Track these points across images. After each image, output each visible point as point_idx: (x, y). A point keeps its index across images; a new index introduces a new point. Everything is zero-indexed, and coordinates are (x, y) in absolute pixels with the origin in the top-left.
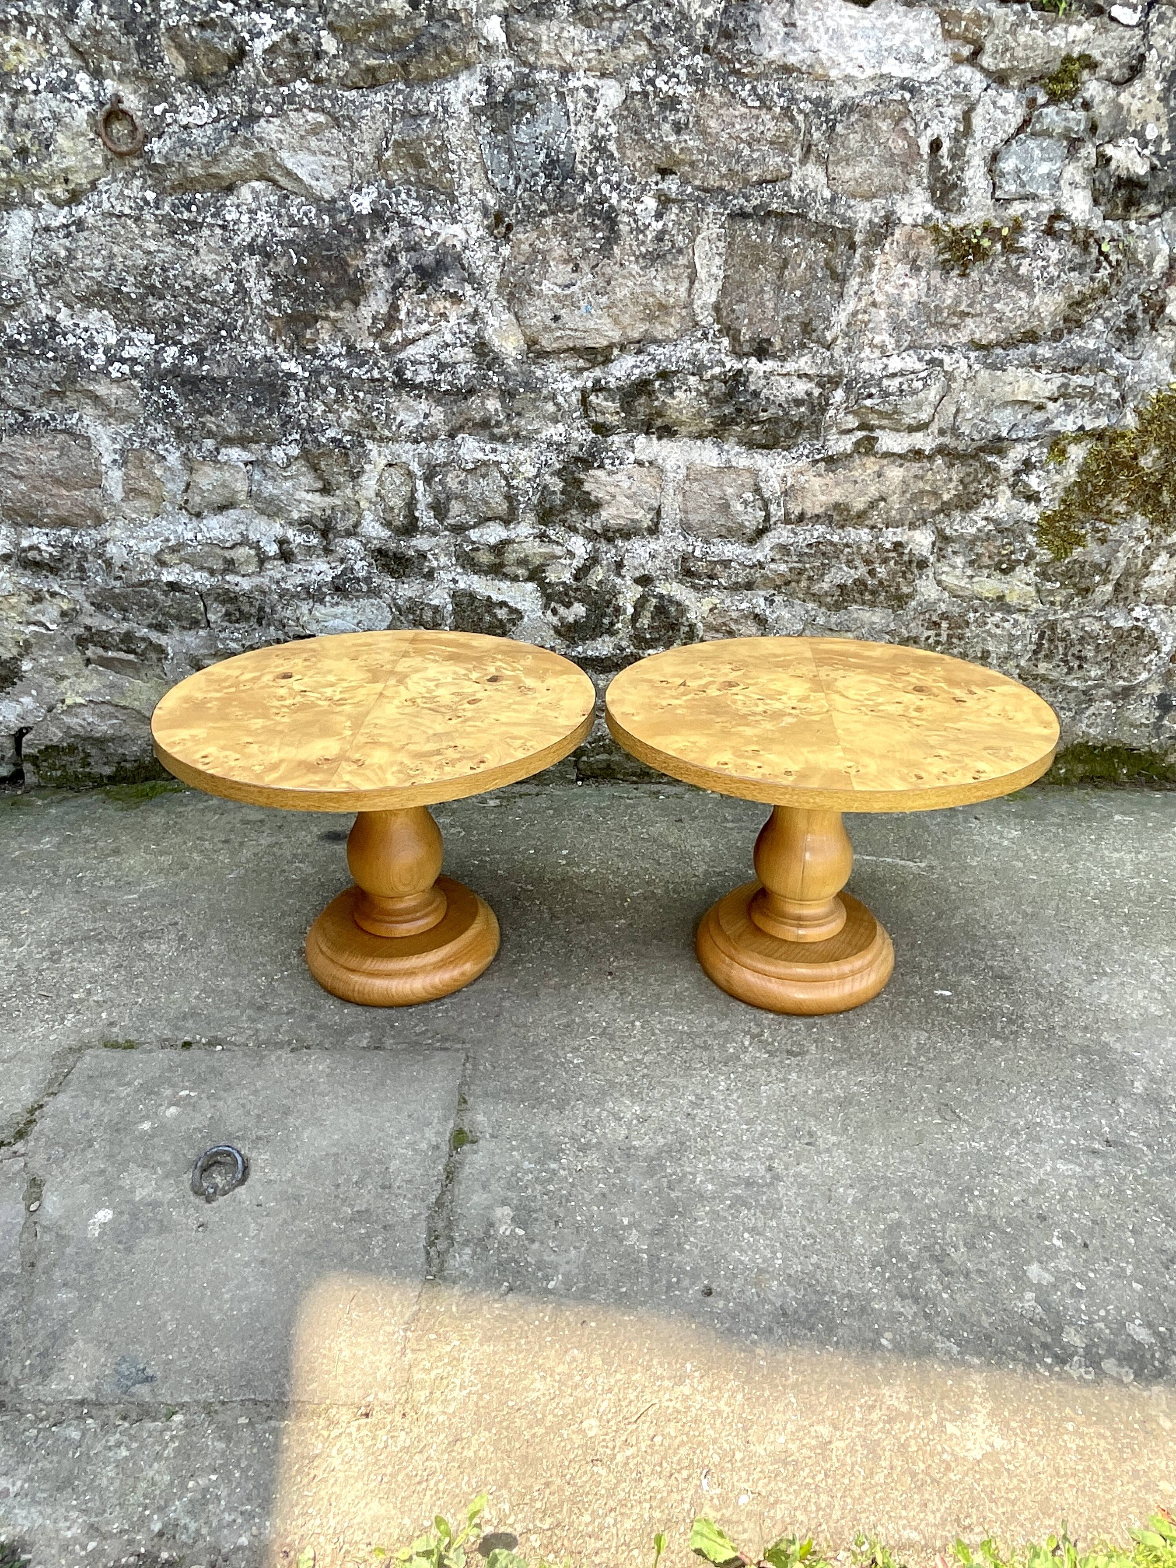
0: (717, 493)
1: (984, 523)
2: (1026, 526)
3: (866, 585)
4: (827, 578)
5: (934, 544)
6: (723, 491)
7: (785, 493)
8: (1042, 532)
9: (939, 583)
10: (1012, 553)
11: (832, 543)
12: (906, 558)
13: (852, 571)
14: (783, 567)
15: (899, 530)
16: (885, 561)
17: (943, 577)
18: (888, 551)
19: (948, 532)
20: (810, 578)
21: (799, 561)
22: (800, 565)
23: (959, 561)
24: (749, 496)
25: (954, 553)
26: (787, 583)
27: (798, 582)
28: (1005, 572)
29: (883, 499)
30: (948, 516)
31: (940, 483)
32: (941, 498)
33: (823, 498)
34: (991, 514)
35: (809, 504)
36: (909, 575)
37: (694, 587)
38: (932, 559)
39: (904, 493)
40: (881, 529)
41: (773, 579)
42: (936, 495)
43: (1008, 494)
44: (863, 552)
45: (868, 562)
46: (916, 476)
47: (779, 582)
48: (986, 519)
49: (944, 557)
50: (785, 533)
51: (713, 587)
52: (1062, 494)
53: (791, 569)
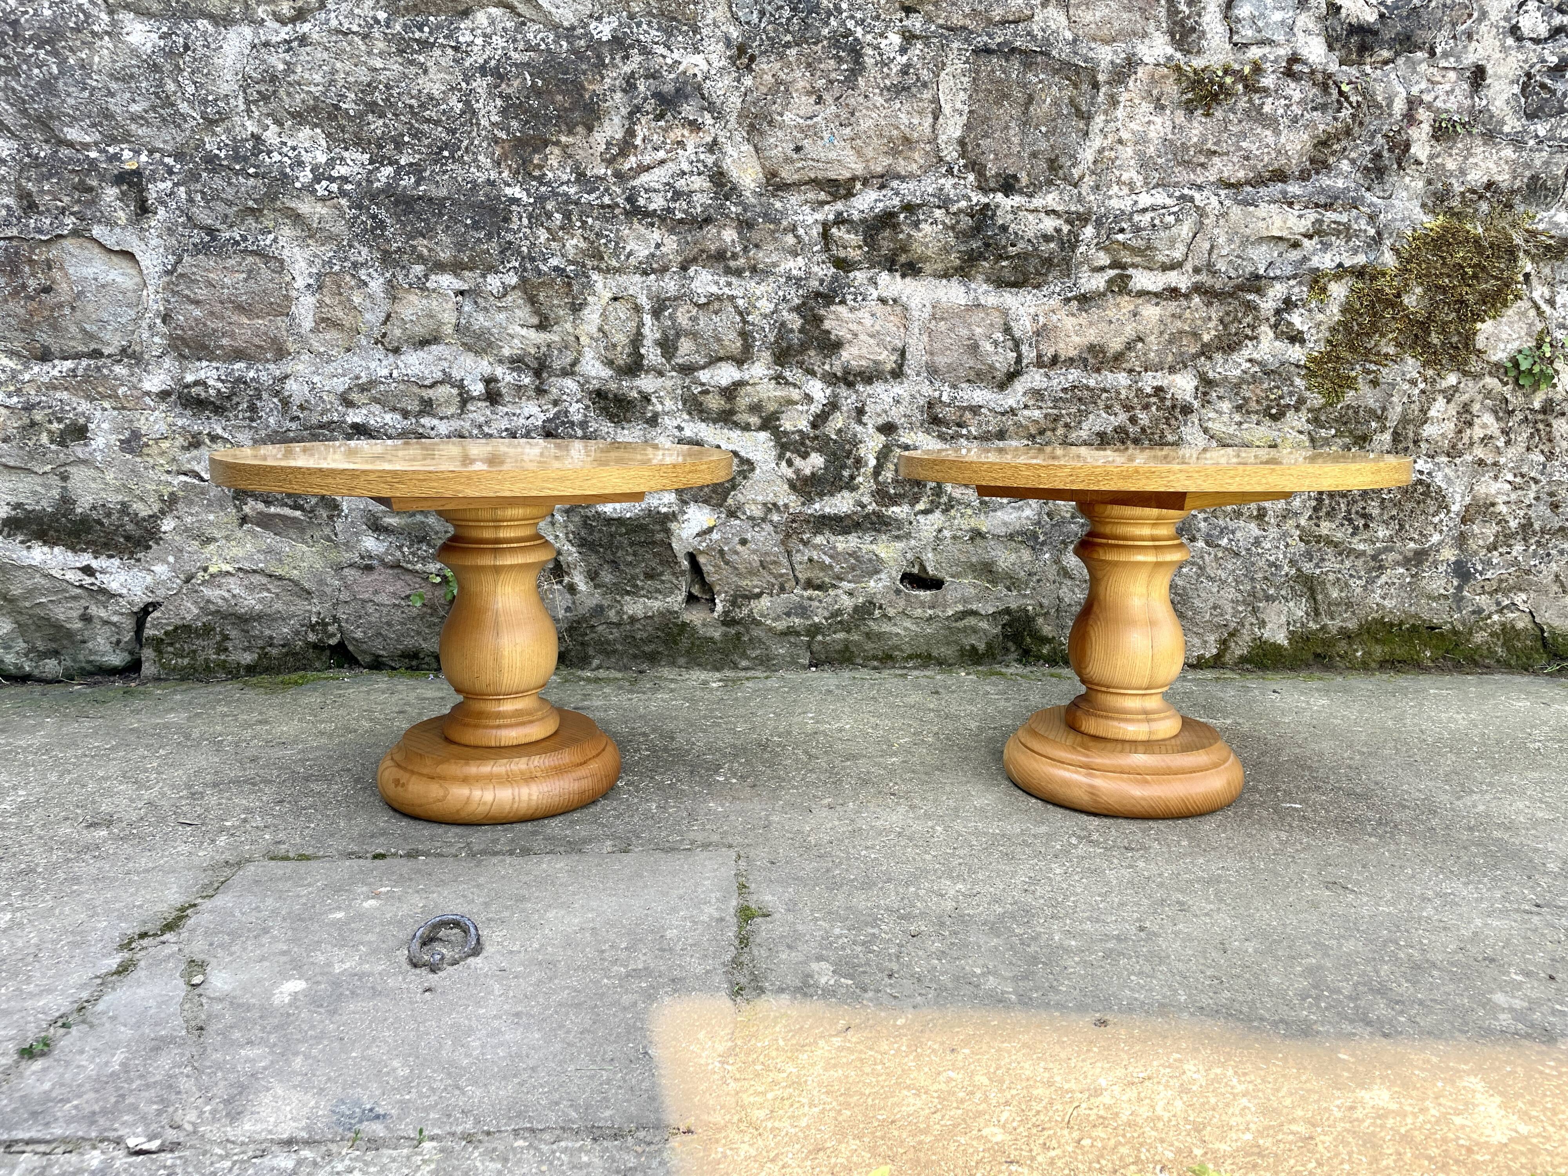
0: (965, 333)
1: (1249, 365)
2: (1292, 368)
3: (1127, 433)
4: (1085, 426)
5: (1197, 389)
6: (972, 331)
7: (1037, 333)
8: (1311, 374)
9: (1206, 431)
10: (1281, 397)
11: (1087, 388)
12: (1168, 403)
13: (1112, 418)
14: (1037, 414)
15: (1159, 374)
16: (1146, 407)
17: (1210, 424)
18: (1148, 396)
19: (1211, 375)
20: (1067, 425)
21: (1055, 407)
22: (1055, 411)
23: (1226, 406)
24: (998, 336)
25: (1220, 398)
26: (1042, 432)
27: (1054, 430)
28: (1275, 418)
29: (1140, 339)
30: (1210, 358)
31: (1199, 322)
32: (1201, 339)
33: (1077, 340)
34: (1255, 356)
35: (1062, 345)
36: (1173, 422)
37: (941, 437)
38: (1196, 404)
39: (1161, 333)
40: (1139, 373)
41: (1027, 428)
42: (1196, 335)
43: (1271, 335)
44: (1122, 397)
45: (1128, 408)
46: (1173, 315)
47: (1033, 431)
48: (1250, 360)
49: (1208, 402)
50: (1037, 377)
51: (962, 436)
52: (1327, 334)
53: (1046, 416)
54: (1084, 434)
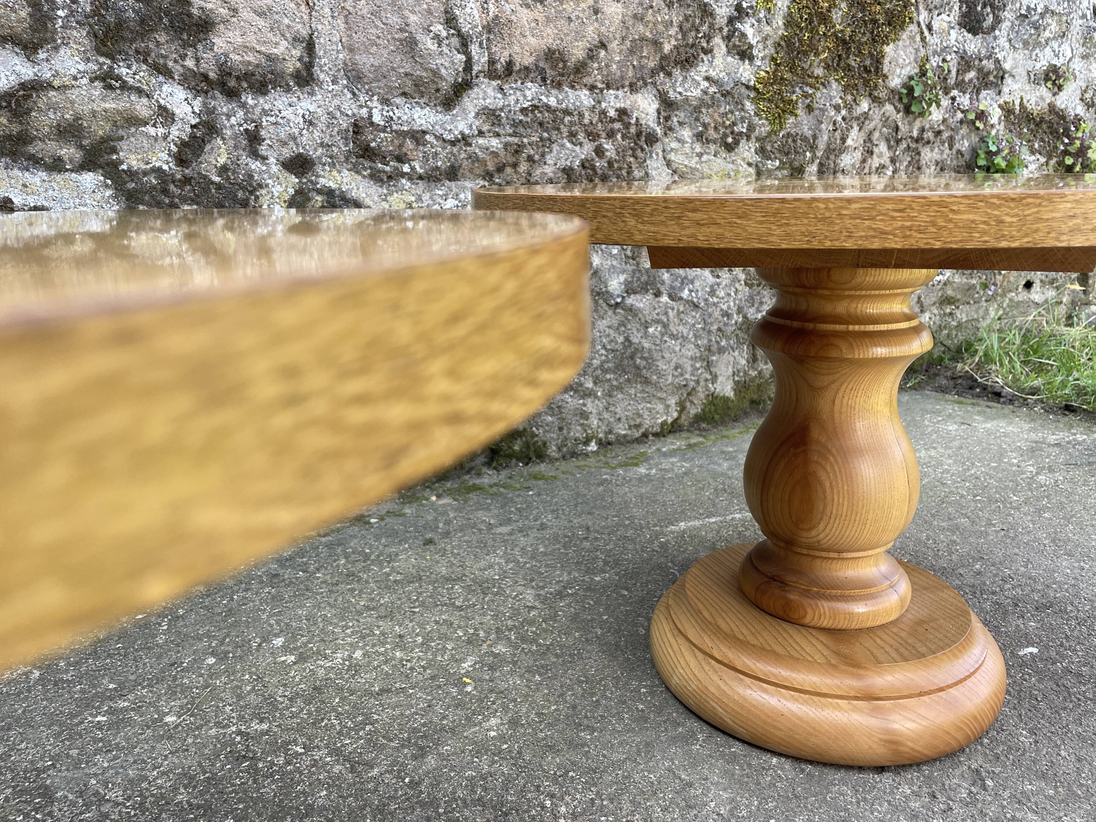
0: (394, 20)
1: (706, 84)
2: (743, 90)
3: (593, 168)
4: (550, 159)
5: (659, 112)
6: (404, 17)
7: (488, 29)
8: (759, 96)
9: (669, 164)
10: (734, 124)
11: (548, 108)
12: (633, 130)
13: (577, 148)
14: (495, 143)
15: (620, 93)
16: (611, 135)
17: (672, 156)
18: (612, 121)
19: (672, 95)
20: (530, 159)
21: (515, 134)
22: (516, 140)
23: (686, 134)
24: (439, 28)
25: (681, 124)
26: (500, 169)
27: (515, 165)
28: (730, 148)
29: (603, 45)
30: (669, 74)
31: (660, 27)
32: (661, 49)
33: (533, 41)
34: (712, 73)
35: (517, 48)
36: (639, 153)
37: (376, 177)
38: (659, 131)
39: (623, 39)
40: (602, 90)
41: (484, 163)
42: (657, 44)
43: (724, 48)
44: (586, 121)
45: (592, 136)
46: (635, 16)
47: (491, 167)
48: (707, 79)
49: (671, 129)
50: (490, 92)
51: (403, 175)
52: (773, 51)
53: (506, 145)
54: (549, 170)
